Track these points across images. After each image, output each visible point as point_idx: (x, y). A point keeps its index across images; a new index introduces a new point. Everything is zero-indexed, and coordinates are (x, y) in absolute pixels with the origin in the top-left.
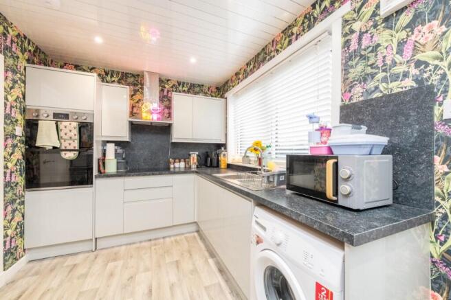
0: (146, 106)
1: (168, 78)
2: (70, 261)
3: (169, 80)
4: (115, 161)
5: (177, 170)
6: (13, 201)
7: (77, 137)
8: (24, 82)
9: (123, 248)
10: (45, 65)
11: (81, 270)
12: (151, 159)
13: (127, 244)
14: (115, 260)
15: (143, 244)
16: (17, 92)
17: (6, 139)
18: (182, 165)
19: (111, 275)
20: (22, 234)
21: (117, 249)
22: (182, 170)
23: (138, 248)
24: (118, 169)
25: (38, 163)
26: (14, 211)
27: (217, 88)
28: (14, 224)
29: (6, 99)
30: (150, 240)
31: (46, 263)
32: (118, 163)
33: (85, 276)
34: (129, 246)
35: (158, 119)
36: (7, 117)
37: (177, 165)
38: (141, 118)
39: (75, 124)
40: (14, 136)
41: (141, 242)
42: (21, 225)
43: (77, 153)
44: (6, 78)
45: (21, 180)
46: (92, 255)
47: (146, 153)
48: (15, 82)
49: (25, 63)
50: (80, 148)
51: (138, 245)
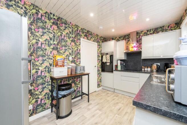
0: (131, 46)
1: (141, 31)
2: (108, 92)
3: (142, 31)
4: (120, 66)
5: (146, 71)
6: (99, 74)
7: (110, 59)
8: (101, 47)
9: (121, 95)
10: (106, 41)
11: (109, 95)
12: (134, 66)
13: (122, 94)
14: (116, 97)
15: (127, 97)
16: (100, 50)
17: (98, 60)
18: (149, 69)
19: (114, 100)
20: (101, 82)
21: (119, 94)
22: (149, 72)
23: (125, 97)
24: (121, 69)
25: (104, 66)
26: (99, 76)
27: (176, 24)
28: (99, 79)
29: (98, 52)
30: (130, 97)
31: (104, 90)
32: (121, 67)
33: (109, 96)
34: (122, 95)
35: (137, 49)
36: (98, 56)
37: (146, 69)
38: (129, 51)
39: (109, 56)
40: (99, 60)
41: (127, 96)
42: (100, 79)
43: (110, 63)
44: (98, 48)
45: (100, 69)
46: (113, 93)
47: (132, 64)
48: (99, 48)
49: (101, 43)
50: (110, 62)
51: (125, 96)
